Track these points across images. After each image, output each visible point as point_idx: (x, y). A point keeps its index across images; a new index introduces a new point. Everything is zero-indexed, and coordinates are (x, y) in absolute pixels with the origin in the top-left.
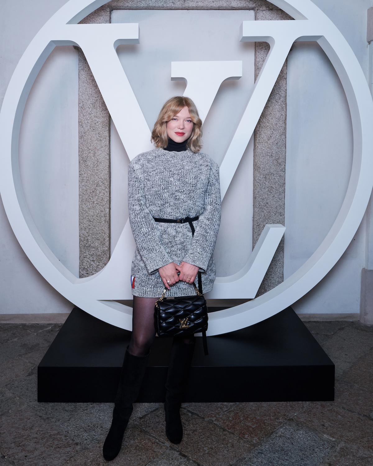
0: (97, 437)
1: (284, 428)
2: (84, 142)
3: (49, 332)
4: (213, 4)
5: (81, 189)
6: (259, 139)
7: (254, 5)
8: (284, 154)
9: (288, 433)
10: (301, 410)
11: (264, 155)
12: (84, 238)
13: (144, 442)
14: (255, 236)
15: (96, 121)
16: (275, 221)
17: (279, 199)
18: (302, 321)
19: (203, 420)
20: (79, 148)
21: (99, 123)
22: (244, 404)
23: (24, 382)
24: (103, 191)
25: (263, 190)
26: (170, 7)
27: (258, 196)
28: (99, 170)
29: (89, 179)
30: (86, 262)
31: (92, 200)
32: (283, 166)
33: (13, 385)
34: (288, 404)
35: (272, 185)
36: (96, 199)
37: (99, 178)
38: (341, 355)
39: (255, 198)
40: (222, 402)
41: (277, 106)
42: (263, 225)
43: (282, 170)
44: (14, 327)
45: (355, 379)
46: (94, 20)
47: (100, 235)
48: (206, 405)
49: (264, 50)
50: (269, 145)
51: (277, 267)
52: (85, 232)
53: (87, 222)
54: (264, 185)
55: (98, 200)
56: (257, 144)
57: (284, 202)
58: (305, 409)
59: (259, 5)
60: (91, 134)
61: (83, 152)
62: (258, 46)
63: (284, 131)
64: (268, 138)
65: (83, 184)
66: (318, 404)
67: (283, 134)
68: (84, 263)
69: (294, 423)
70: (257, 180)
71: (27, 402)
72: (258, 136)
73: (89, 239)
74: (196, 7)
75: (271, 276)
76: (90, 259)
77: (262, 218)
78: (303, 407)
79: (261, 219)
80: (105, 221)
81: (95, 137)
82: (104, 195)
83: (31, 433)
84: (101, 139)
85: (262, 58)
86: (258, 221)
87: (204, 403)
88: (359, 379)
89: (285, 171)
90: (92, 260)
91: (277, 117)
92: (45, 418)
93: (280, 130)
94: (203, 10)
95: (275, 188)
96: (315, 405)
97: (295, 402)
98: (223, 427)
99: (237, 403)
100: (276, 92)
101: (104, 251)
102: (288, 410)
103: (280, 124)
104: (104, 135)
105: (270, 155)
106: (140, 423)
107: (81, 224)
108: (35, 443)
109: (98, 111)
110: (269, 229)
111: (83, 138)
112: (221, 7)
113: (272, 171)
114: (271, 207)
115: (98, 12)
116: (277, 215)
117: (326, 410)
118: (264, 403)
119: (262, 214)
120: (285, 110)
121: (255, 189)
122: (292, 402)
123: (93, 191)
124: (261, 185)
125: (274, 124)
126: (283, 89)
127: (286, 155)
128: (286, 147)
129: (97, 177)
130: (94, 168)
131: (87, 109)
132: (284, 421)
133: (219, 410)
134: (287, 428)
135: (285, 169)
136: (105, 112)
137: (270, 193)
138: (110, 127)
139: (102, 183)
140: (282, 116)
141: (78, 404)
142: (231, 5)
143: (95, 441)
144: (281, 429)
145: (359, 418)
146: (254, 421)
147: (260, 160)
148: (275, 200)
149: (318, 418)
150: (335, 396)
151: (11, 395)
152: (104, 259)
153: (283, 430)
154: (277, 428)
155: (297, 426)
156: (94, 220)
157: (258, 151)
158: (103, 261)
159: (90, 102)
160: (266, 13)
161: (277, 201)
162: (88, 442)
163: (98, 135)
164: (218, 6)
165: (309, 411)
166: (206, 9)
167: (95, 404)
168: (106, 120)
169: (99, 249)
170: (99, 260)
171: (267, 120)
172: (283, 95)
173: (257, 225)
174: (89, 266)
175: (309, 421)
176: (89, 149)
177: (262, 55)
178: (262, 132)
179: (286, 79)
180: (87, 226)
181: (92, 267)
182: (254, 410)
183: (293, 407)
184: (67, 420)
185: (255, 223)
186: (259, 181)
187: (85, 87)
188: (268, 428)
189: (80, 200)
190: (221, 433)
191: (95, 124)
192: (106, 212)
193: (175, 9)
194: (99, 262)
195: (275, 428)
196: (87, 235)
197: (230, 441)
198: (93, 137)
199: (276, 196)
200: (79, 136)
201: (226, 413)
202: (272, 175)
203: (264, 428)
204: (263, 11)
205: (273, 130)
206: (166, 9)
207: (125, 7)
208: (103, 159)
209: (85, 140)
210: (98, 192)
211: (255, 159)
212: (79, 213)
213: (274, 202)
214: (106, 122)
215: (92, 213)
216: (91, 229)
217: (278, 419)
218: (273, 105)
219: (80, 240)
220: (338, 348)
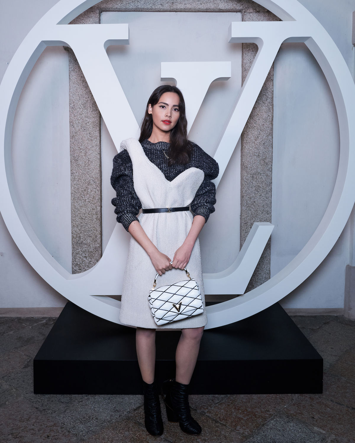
0: (92, 428)
1: (275, 420)
2: (75, 142)
3: (43, 325)
4: (201, 6)
5: (73, 187)
6: (247, 139)
7: (241, 7)
8: (271, 154)
9: (279, 425)
10: (291, 402)
11: (252, 155)
12: (76, 235)
13: (139, 433)
14: (242, 234)
15: (87, 121)
16: (262, 219)
17: (266, 198)
18: (289, 315)
19: (196, 412)
20: (70, 148)
21: (90, 123)
22: (235, 396)
23: (20, 374)
24: (94, 189)
25: (250, 189)
26: (158, 9)
27: (246, 195)
28: (91, 169)
29: (81, 178)
30: (79, 258)
31: (84, 199)
32: (270, 166)
33: (9, 377)
34: (278, 397)
35: (259, 185)
36: (88, 197)
37: (90, 177)
38: (327, 349)
39: (242, 197)
40: (214, 394)
41: (264, 108)
42: (250, 223)
43: (268, 170)
44: (10, 321)
45: (342, 372)
46: (83, 21)
47: (92, 232)
48: (198, 397)
49: (251, 52)
50: (256, 145)
51: (264, 263)
52: (78, 229)
53: (79, 220)
54: (251, 184)
55: (90, 198)
56: (244, 144)
57: (271, 201)
58: (294, 401)
59: (246, 8)
60: (82, 134)
61: (74, 152)
62: (245, 48)
63: (271, 132)
64: (255, 138)
65: (75, 182)
66: (306, 397)
67: (270, 134)
68: (77, 259)
69: (284, 415)
70: (245, 180)
71: (24, 394)
72: (245, 136)
73: (82, 236)
74: (185, 9)
75: (258, 272)
76: (82, 255)
77: (249, 216)
78: (293, 399)
79: (248, 218)
80: (97, 218)
81: (86, 137)
82: (96, 194)
83: (28, 424)
84: (92, 139)
85: (250, 60)
86: (246, 219)
87: (196, 395)
88: (346, 373)
89: (271, 171)
90: (85, 257)
91: (264, 117)
92: (41, 409)
93: (267, 131)
94: (191, 12)
95: (262, 187)
96: (304, 397)
97: (285, 394)
98: (215, 419)
99: (228, 395)
100: (263, 93)
101: (95, 248)
102: (278, 402)
103: (266, 124)
104: (95, 135)
105: (257, 155)
106: (134, 415)
107: (73, 222)
108: (32, 434)
109: (89, 112)
110: (257, 227)
111: (74, 138)
112: (209, 9)
113: (259, 171)
114: (258, 206)
115: (88, 14)
116: (264, 213)
117: (315, 402)
118: (254, 395)
119: (249, 213)
120: (271, 111)
121: (242, 188)
122: (281, 394)
123: (85, 189)
124: (248, 184)
125: (261, 125)
126: (270, 90)
127: (272, 155)
128: (272, 147)
129: (88, 176)
130: (86, 167)
131: (78, 109)
132: (275, 414)
133: (210, 402)
134: (278, 421)
135: (272, 169)
136: (95, 112)
137: (257, 192)
138: (101, 127)
139: (93, 182)
140: (268, 117)
141: (73, 396)
142: (219, 8)
143: (90, 432)
144: (272, 421)
145: (348, 410)
146: (245, 413)
147: (247, 160)
148: (262, 199)
149: (307, 411)
150: (323, 389)
151: (8, 387)
152: (96, 256)
153: (274, 422)
154: (268, 420)
155: (287, 418)
156: (86, 217)
157: (245, 151)
158: (95, 257)
159: (80, 102)
160: (253, 15)
161: (264, 200)
162: (84, 433)
163: (89, 135)
164: (206, 8)
165: (299, 404)
166: (194, 10)
167: (90, 396)
168: (97, 119)
169: (91, 245)
170: (91, 256)
171: (255, 120)
172: (270, 97)
173: (244, 223)
174: (81, 262)
175: (299, 413)
176: (81, 149)
177: (249, 57)
178: (250, 132)
179: (273, 80)
180: (79, 223)
181: (84, 263)
182: (245, 402)
183: (283, 400)
184: (62, 411)
185: (243, 221)
186: (246, 181)
187: (76, 88)
188: (259, 420)
189: (72, 198)
190: (214, 425)
191: (86, 124)
192: (98, 210)
193: (164, 11)
194: (91, 258)
195: (266, 421)
196: (79, 232)
197: (223, 433)
198: (84, 137)
199: (263, 195)
200: (70, 136)
201: (217, 405)
202: (259, 174)
203: (255, 420)
204: (250, 13)
205: (260, 131)
206: (155, 10)
207: (114, 9)
208: (94, 159)
209: (76, 140)
210: (89, 190)
211: (243, 159)
212: (71, 210)
213: (261, 201)
214: (97, 123)
215: (84, 211)
216: (83, 227)
217: (268, 411)
218: (260, 106)
219: (73, 237)
220: (324, 341)
